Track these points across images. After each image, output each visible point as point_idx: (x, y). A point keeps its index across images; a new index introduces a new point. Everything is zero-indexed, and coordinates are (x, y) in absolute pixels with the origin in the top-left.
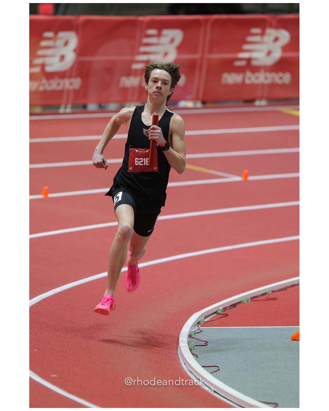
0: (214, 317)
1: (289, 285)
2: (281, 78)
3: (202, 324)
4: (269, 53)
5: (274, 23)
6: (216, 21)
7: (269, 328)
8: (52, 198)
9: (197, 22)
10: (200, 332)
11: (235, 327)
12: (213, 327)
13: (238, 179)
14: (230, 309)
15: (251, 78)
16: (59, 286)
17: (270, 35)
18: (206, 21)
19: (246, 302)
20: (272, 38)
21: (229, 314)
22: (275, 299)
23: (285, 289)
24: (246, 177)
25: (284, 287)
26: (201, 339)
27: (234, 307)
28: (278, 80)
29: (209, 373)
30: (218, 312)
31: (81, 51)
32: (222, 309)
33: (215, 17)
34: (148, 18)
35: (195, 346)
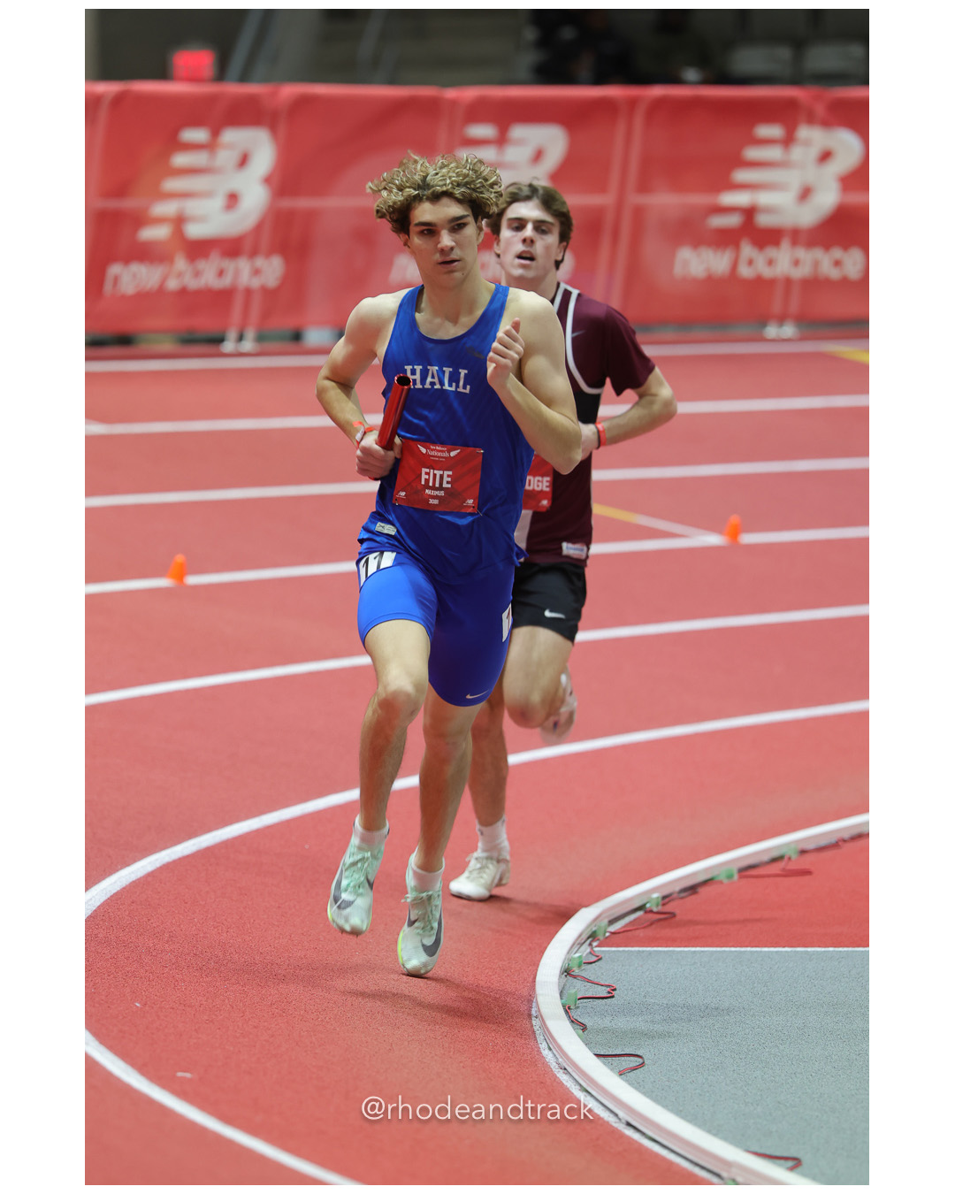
0: (635, 920)
1: (846, 835)
2: (837, 263)
3: (601, 938)
4: (806, 194)
5: (820, 110)
6: (659, 103)
7: (786, 952)
8: (196, 588)
9: (607, 105)
10: (591, 963)
11: (693, 949)
12: (632, 947)
13: (713, 539)
14: (682, 898)
15: (755, 263)
16: (209, 830)
17: (807, 143)
18: (633, 103)
19: (725, 881)
20: (814, 152)
21: (677, 912)
22: (807, 872)
23: (835, 845)
24: (734, 534)
25: (833, 840)
26: (596, 980)
27: (691, 895)
28: (828, 269)
29: (614, 1073)
30: (648, 906)
31: (284, 182)
32: (658, 898)
33: (657, 91)
34: (470, 93)
35: (579, 999)
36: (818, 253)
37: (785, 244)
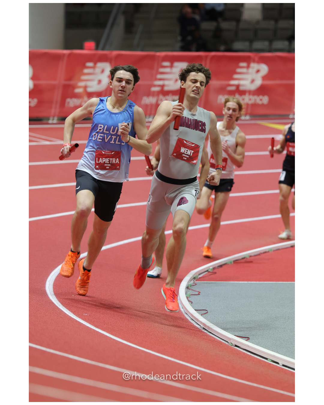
0: (206, 274)
1: (262, 252)
2: (261, 100)
3: (196, 279)
4: (253, 81)
5: (257, 59)
6: (213, 57)
7: (246, 283)
9: (200, 57)
10: (193, 285)
12: (205, 281)
14: (218, 268)
17: (253, 68)
18: (207, 57)
19: (230, 264)
20: (255, 70)
21: (217, 272)
22: (251, 262)
23: (259, 255)
25: (258, 253)
26: (195, 290)
27: (221, 267)
28: (259, 101)
29: (200, 315)
30: (209, 270)
32: (212, 268)
33: (213, 54)
34: (163, 54)
35: (191, 295)
36: (255, 97)
37: (247, 95)
